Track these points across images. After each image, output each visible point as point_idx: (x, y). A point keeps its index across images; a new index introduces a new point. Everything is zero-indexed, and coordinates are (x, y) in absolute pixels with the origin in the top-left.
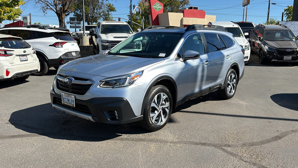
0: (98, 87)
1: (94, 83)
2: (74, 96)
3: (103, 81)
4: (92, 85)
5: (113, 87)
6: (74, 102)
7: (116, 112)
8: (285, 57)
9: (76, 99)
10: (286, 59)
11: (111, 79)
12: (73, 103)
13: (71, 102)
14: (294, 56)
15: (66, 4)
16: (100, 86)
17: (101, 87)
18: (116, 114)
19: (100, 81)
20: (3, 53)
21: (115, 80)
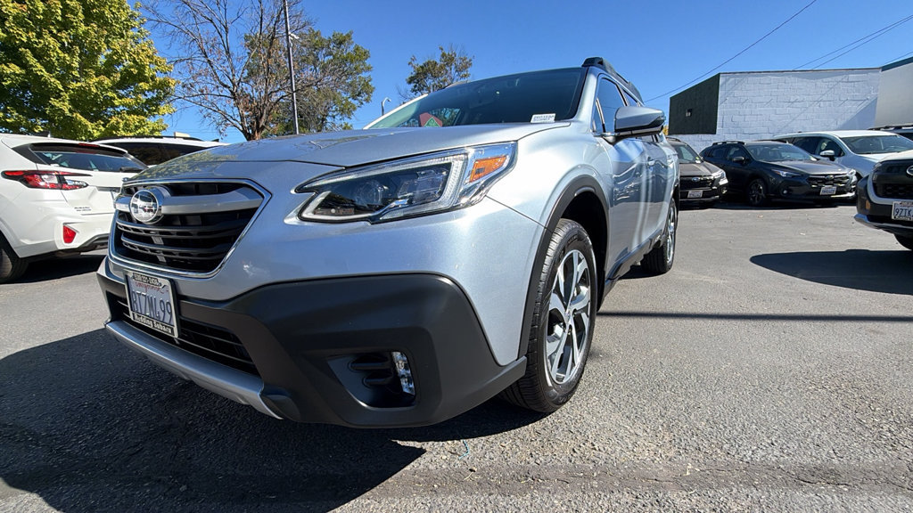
0: (287, 221)
1: (267, 197)
2: (167, 283)
3: (319, 190)
4: (254, 210)
5: (374, 220)
6: (171, 313)
7: (397, 355)
8: (690, 192)
9: (179, 297)
10: (692, 196)
11: (361, 176)
12: (168, 316)
13: (162, 314)
14: (707, 189)
15: (262, 115)
16: (299, 215)
17: (306, 224)
18: (401, 369)
19: (300, 190)
20: (55, 181)
21: (383, 179)
